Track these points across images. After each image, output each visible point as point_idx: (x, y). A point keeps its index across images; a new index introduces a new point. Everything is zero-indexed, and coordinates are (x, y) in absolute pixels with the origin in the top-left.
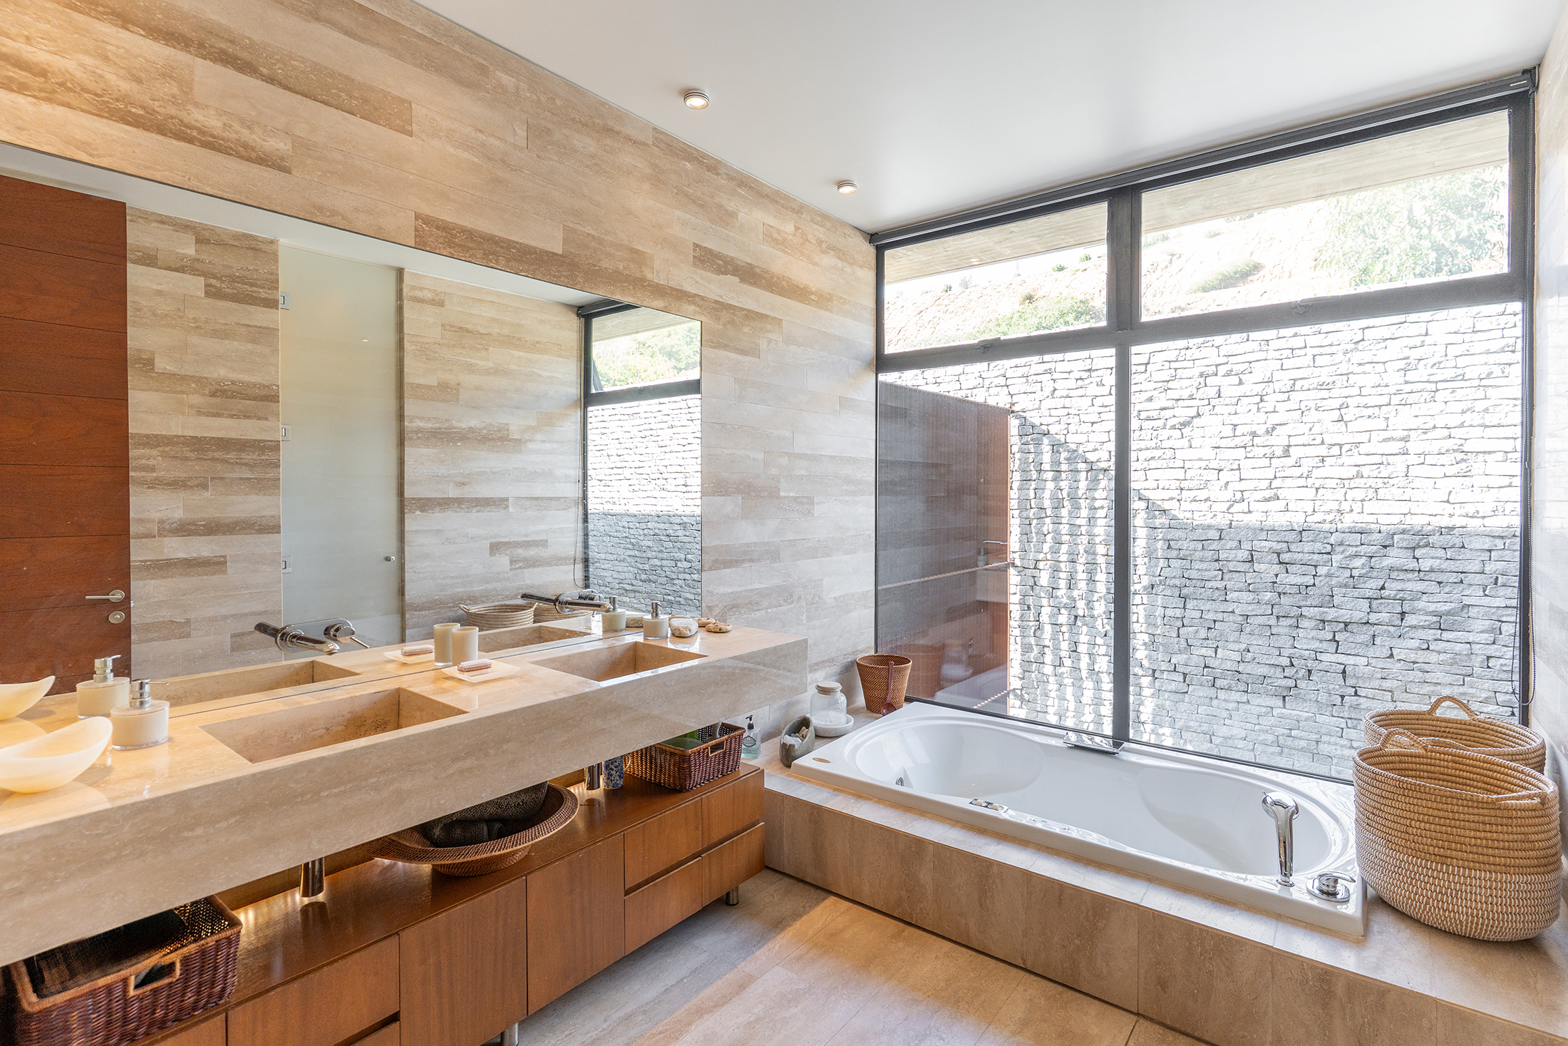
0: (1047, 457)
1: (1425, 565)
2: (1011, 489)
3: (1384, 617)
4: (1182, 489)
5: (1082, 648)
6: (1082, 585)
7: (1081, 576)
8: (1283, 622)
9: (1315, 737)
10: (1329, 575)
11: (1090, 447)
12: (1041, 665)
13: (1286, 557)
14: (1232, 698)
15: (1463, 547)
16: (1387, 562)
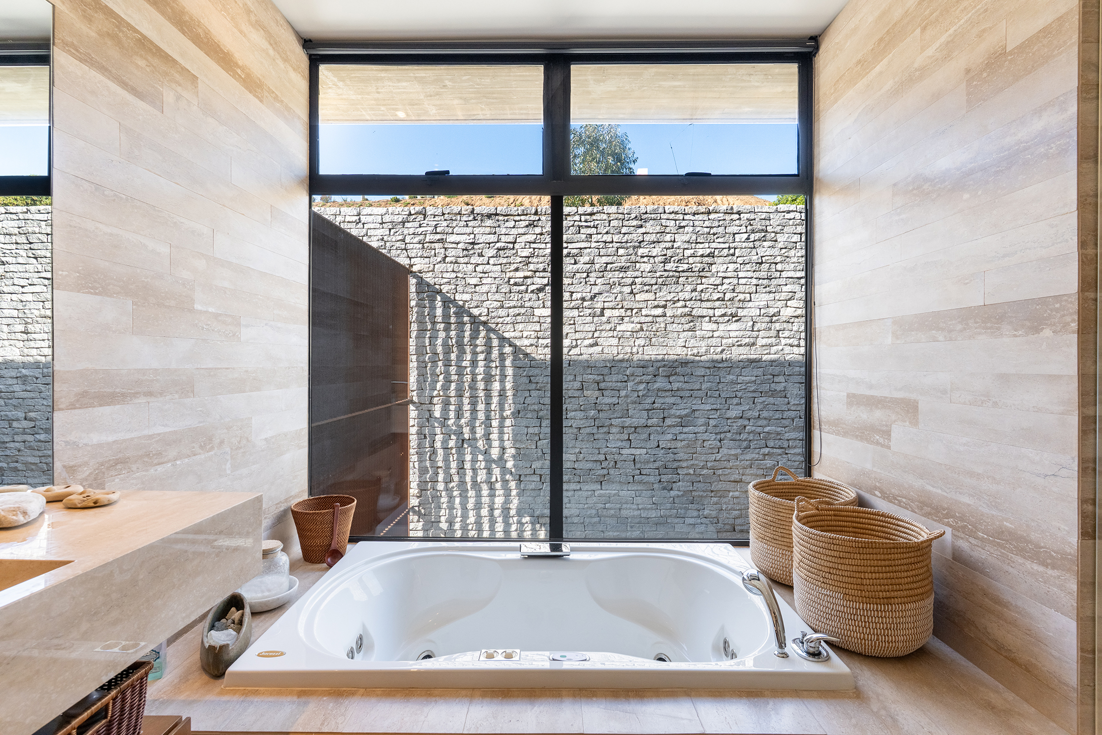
0: (439, 312)
1: (675, 386)
2: (411, 338)
3: (654, 421)
4: (538, 338)
5: (468, 465)
6: (467, 415)
7: (467, 407)
8: (602, 430)
9: (618, 506)
10: (626, 396)
11: (474, 304)
12: (436, 483)
13: (602, 385)
14: (571, 488)
15: (692, 374)
16: (656, 386)
